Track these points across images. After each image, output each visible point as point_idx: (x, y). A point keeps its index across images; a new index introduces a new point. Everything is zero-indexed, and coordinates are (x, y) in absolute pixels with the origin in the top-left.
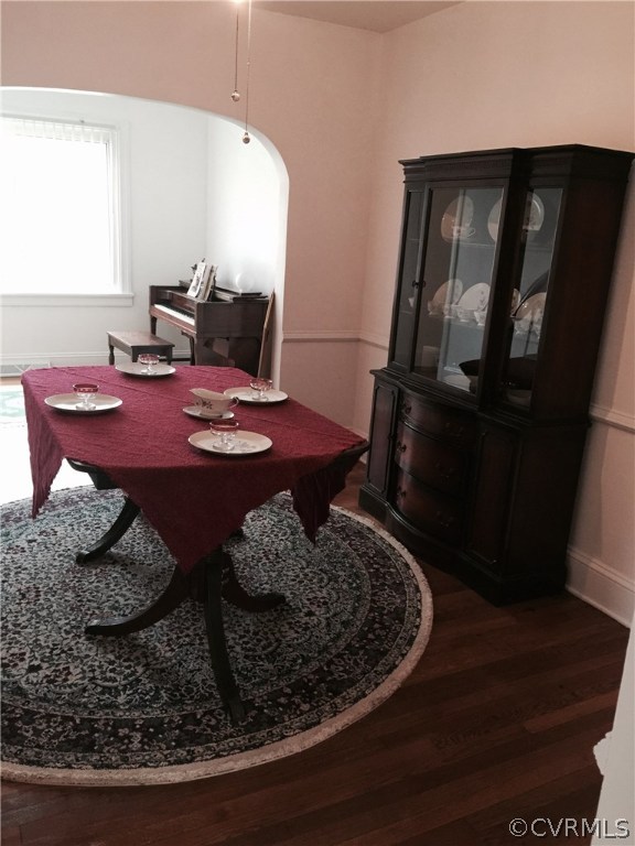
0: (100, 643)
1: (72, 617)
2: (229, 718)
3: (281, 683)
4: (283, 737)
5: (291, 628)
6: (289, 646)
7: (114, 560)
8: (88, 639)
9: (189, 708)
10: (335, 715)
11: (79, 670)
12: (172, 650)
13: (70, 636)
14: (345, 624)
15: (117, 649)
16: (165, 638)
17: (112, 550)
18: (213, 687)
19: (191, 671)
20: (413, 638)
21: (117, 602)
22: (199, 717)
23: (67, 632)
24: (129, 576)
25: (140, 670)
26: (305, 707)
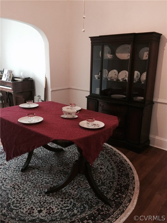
0: (53, 196)
1: (36, 190)
2: (109, 206)
3: (112, 191)
4: (127, 207)
5: (100, 174)
6: (104, 179)
7: (33, 168)
8: (48, 196)
9: (96, 207)
10: (133, 196)
11: (55, 207)
12: (75, 191)
13: (41, 196)
14: (112, 168)
15: (60, 196)
16: (70, 188)
17: (29, 165)
18: (96, 198)
19: (87, 196)
20: (131, 168)
21: (46, 181)
22: (101, 209)
23: (40, 196)
24: (42, 172)
25: (72, 200)
26: (124, 196)
